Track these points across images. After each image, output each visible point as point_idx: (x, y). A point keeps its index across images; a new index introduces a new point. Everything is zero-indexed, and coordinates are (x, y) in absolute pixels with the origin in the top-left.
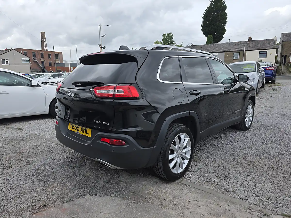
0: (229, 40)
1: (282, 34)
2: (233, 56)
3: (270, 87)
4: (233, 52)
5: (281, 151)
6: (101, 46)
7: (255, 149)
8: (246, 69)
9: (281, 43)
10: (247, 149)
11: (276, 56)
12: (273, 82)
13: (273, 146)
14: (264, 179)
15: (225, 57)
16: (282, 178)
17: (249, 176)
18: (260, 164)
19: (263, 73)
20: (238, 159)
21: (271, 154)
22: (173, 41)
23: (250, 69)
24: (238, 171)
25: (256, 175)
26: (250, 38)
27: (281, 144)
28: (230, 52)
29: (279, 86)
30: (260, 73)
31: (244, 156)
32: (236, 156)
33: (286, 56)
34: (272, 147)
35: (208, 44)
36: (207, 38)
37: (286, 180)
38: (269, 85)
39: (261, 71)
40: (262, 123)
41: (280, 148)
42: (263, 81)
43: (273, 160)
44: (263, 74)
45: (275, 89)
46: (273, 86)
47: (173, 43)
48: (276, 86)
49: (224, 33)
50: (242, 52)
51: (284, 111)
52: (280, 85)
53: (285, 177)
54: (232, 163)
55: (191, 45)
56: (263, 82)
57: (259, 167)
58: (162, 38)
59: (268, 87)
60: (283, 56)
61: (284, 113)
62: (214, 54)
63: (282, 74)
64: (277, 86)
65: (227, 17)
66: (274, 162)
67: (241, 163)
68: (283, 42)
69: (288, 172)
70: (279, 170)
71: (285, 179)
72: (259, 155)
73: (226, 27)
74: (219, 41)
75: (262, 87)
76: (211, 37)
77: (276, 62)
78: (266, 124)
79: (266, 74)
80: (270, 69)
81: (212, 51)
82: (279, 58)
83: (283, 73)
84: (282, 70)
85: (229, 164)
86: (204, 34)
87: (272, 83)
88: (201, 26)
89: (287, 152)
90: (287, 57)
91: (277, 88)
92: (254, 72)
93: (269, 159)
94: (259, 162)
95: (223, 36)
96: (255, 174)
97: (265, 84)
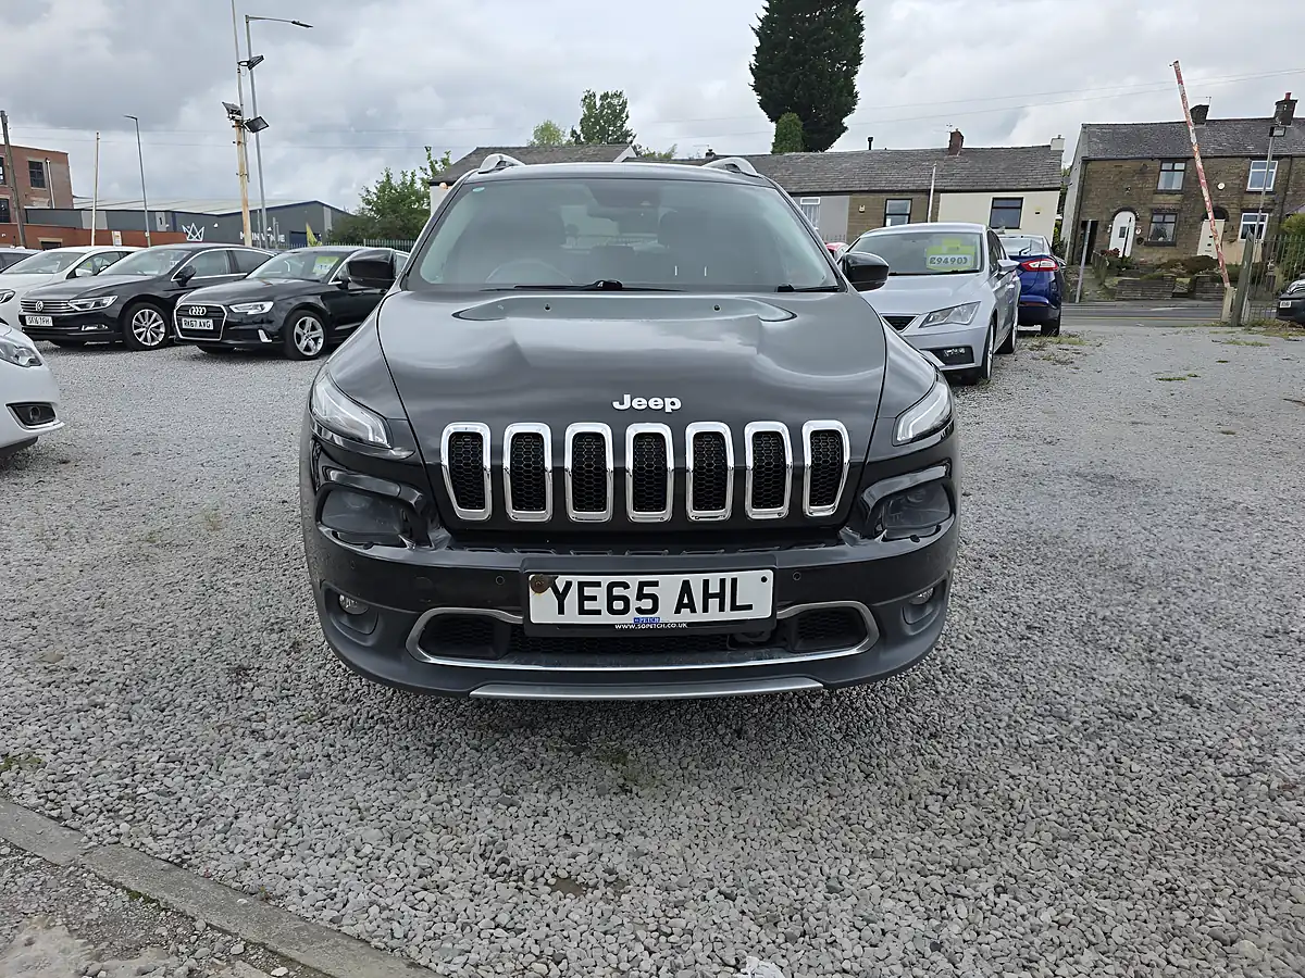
0: (870, 140)
1: (1085, 127)
2: (886, 215)
3: (1040, 347)
4: (884, 196)
5: (1122, 693)
6: (239, 113)
7: (987, 683)
8: (940, 260)
9: (1078, 166)
10: (940, 688)
11: (1056, 225)
12: (1051, 328)
13: (1077, 663)
14: (1046, 916)
15: (851, 214)
16: (1149, 895)
17: (955, 896)
18: (1014, 795)
19: (1014, 283)
20: (890, 762)
21: (1072, 717)
22: (627, 134)
23: (956, 257)
24: (889, 862)
25: (1000, 890)
26: (957, 137)
27: (1116, 650)
28: (872, 196)
29: (1075, 347)
30: (999, 277)
31: (927, 734)
32: (878, 738)
33: (1094, 224)
34: (1075, 670)
35: (781, 152)
36: (774, 125)
37: (1181, 917)
38: (1035, 342)
39: (1005, 269)
40: (1015, 526)
41: (1115, 669)
42: (1009, 320)
43: (1084, 760)
44: (1012, 286)
45: (1061, 357)
46: (1051, 345)
47: (629, 139)
48: (1062, 346)
49: (851, 110)
50: (923, 196)
51: (1109, 460)
52: (1081, 343)
53: (1171, 890)
54: (857, 792)
55: (707, 154)
56: (1009, 326)
57: (1008, 817)
58: (581, 112)
59: (1031, 349)
60: (1085, 224)
61: (1111, 471)
62: (804, 201)
63: (1077, 301)
64: (1069, 347)
65: (864, 34)
66: (1093, 769)
67: (907, 793)
68: (1086, 161)
69: (1177, 845)
70: (1126, 833)
71: (1170, 909)
72: (1008, 726)
73: (860, 81)
74: (829, 144)
75: (1007, 348)
76: (796, 124)
77: (1056, 248)
78: (1033, 527)
79: (1025, 290)
80: (1039, 269)
81: (795, 184)
82: (1066, 234)
83: (1080, 298)
84: (1080, 283)
85: (833, 802)
86: (763, 105)
87: (1044, 333)
88: (751, 69)
89: (1155, 696)
90: (1100, 228)
91: (1071, 355)
92: (977, 271)
93: (1061, 748)
94: (1012, 777)
95: (844, 120)
96: (992, 881)
97: (1016, 337)
